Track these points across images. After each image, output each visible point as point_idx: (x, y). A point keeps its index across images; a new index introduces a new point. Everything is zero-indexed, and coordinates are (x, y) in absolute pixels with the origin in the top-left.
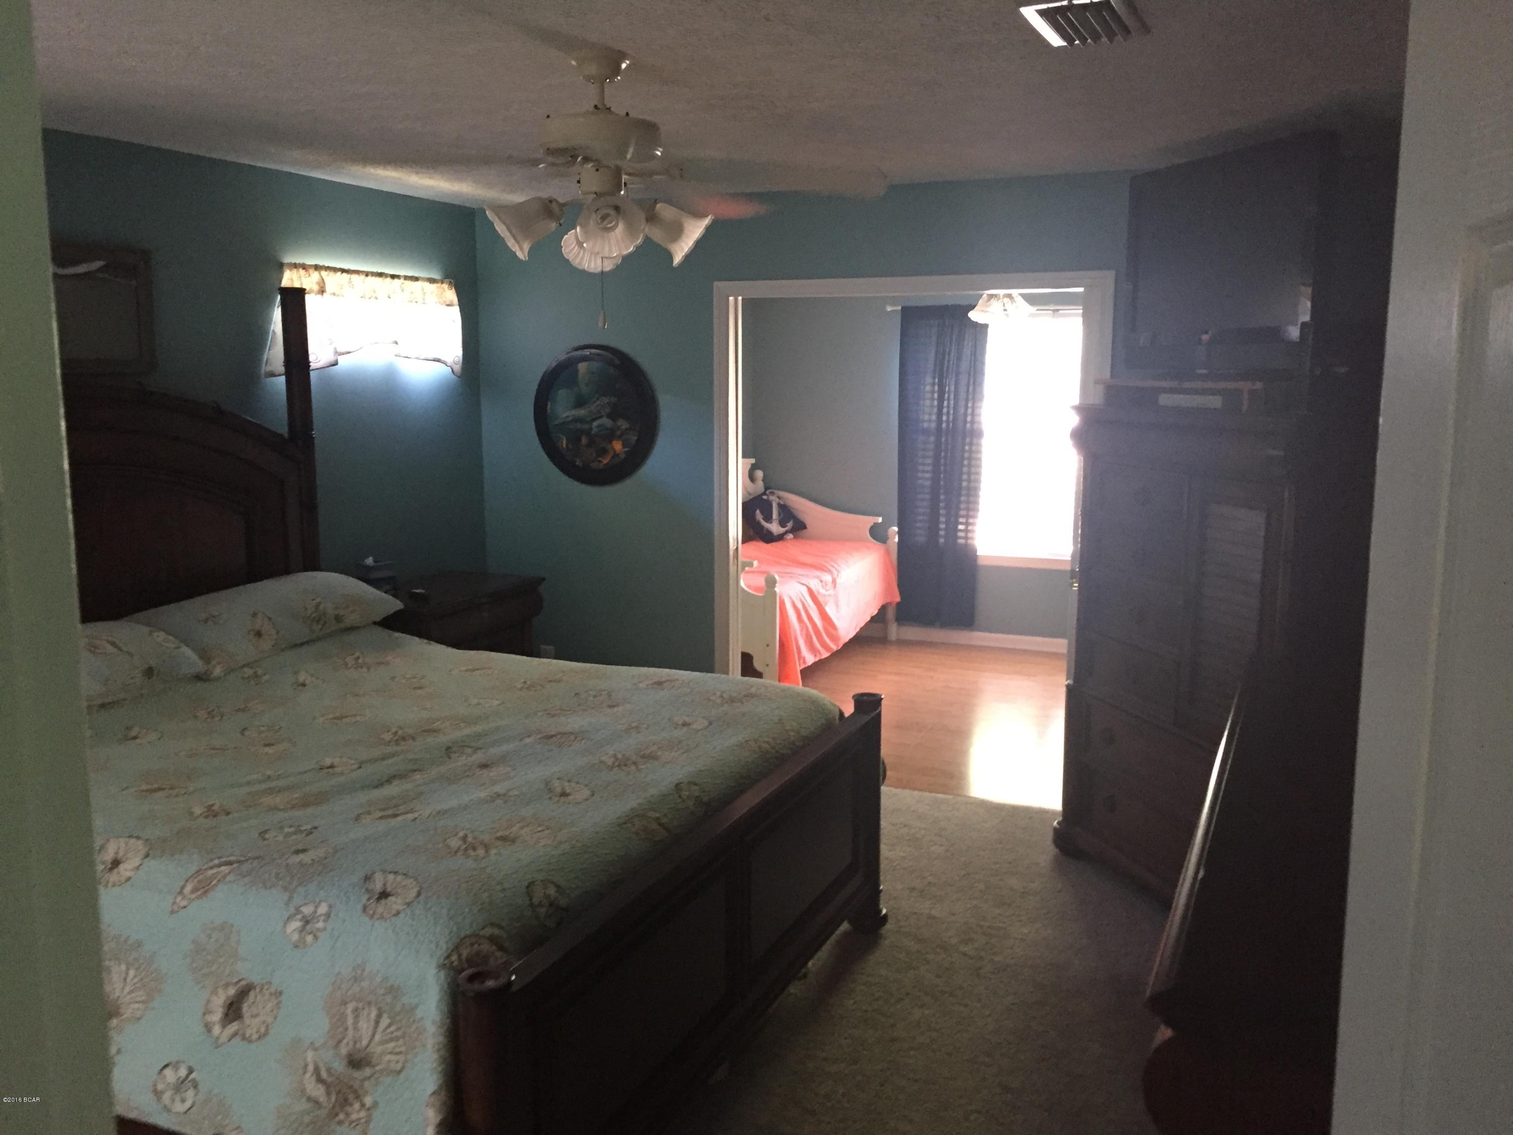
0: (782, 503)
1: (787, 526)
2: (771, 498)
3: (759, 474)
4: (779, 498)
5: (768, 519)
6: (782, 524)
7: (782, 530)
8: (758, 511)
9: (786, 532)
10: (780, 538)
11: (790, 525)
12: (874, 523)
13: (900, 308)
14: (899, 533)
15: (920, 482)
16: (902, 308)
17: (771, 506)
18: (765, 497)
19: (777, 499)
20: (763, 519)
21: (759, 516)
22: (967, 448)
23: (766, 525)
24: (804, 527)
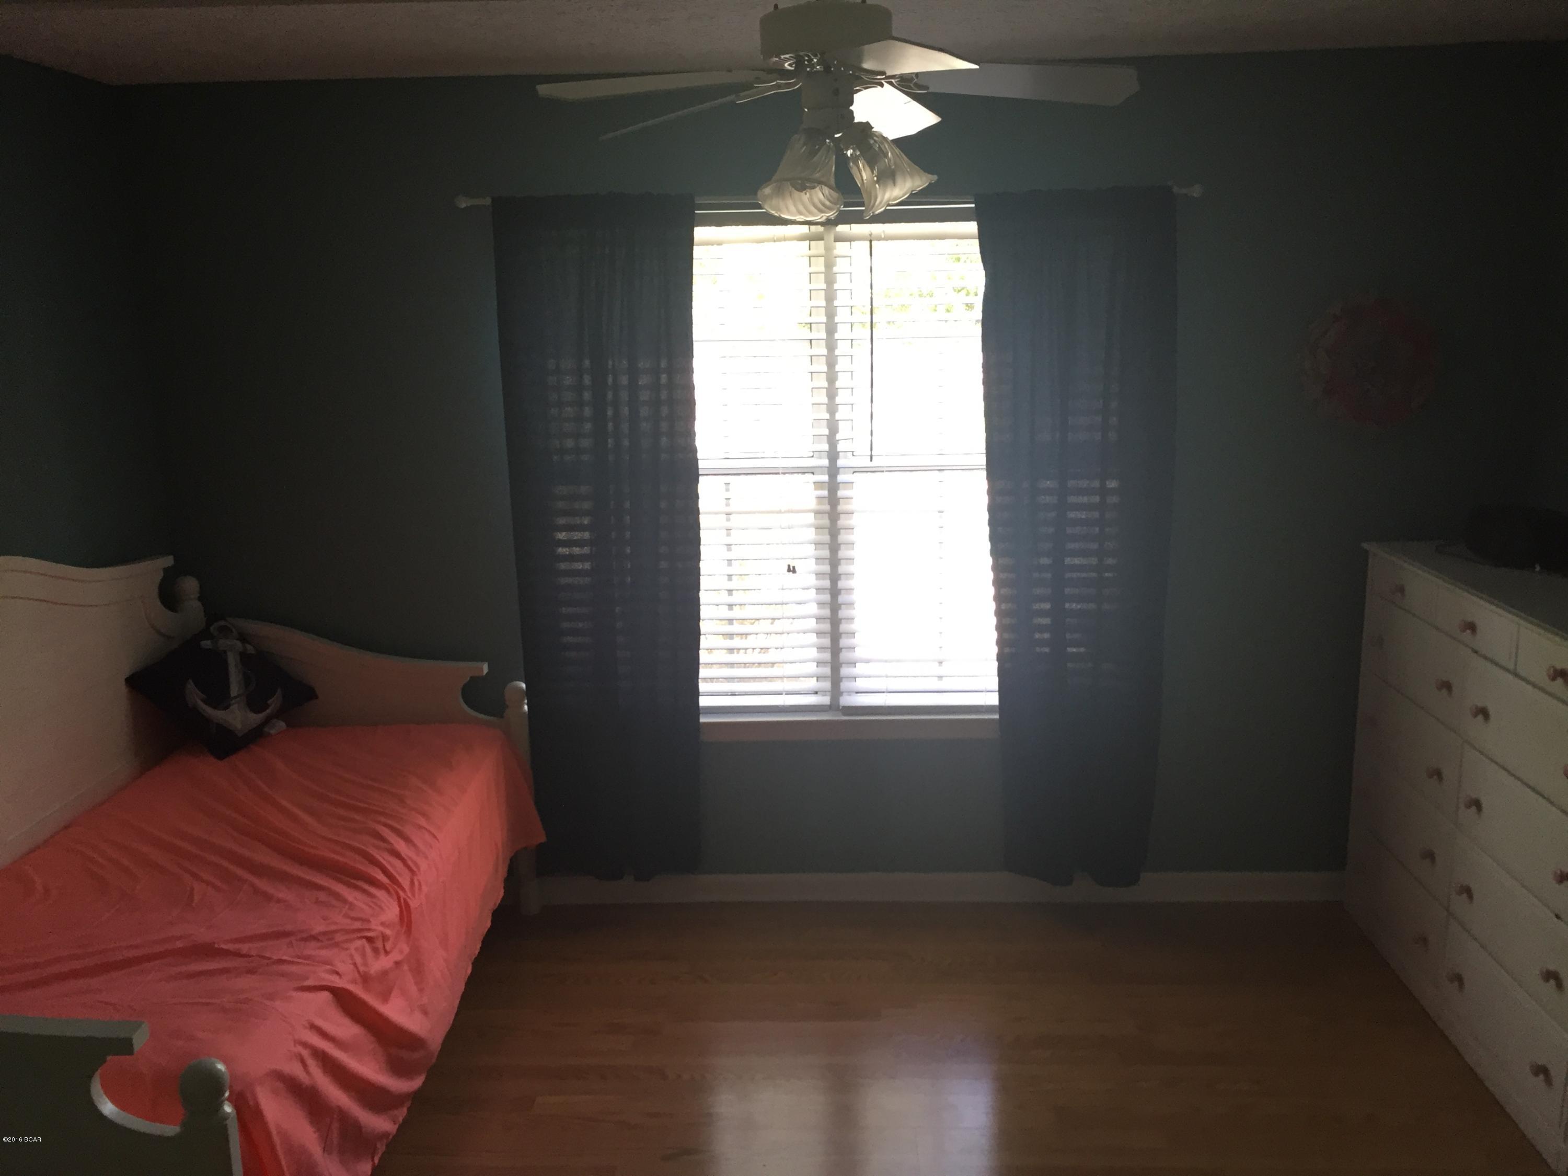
0: (250, 649)
1: (267, 706)
2: (223, 643)
3: (190, 585)
4: (243, 638)
5: (220, 699)
6: (255, 703)
7: (255, 719)
8: (191, 685)
9: (267, 721)
10: (256, 735)
11: (275, 703)
12: (473, 678)
13: (488, 201)
14: (529, 693)
15: (564, 581)
16: (493, 199)
17: (225, 663)
18: (206, 644)
19: (239, 644)
20: (205, 702)
21: (194, 695)
22: (663, 505)
23: (218, 715)
24: (310, 694)
